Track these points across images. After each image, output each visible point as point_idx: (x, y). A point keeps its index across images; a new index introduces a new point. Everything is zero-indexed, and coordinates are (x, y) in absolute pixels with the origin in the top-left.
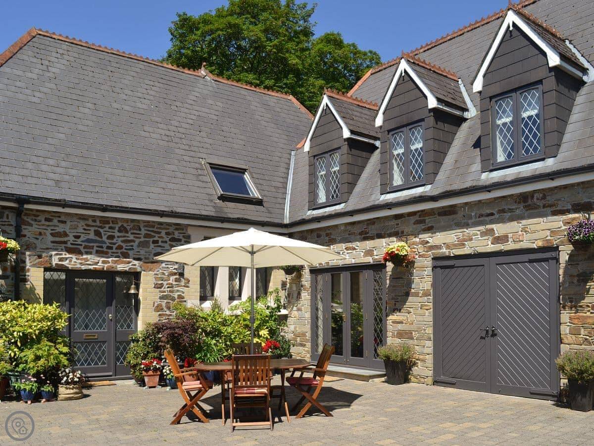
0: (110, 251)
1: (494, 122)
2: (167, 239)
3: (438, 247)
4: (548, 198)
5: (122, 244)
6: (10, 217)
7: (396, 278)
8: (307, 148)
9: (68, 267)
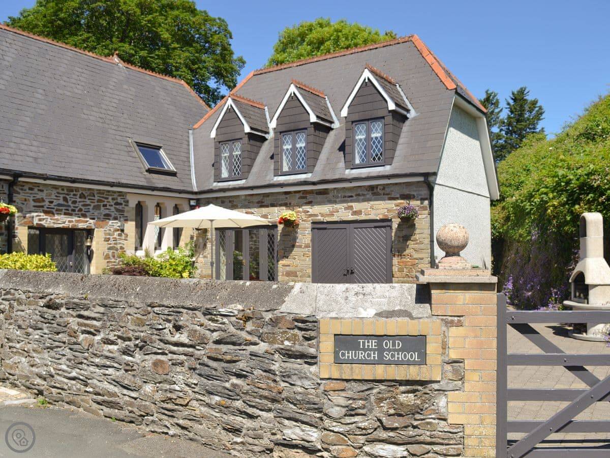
0: (74, 213)
1: (354, 137)
2: (113, 204)
3: (316, 215)
4: (386, 189)
5: (82, 208)
6: (4, 187)
7: (285, 235)
8: (213, 134)
9: (44, 226)
